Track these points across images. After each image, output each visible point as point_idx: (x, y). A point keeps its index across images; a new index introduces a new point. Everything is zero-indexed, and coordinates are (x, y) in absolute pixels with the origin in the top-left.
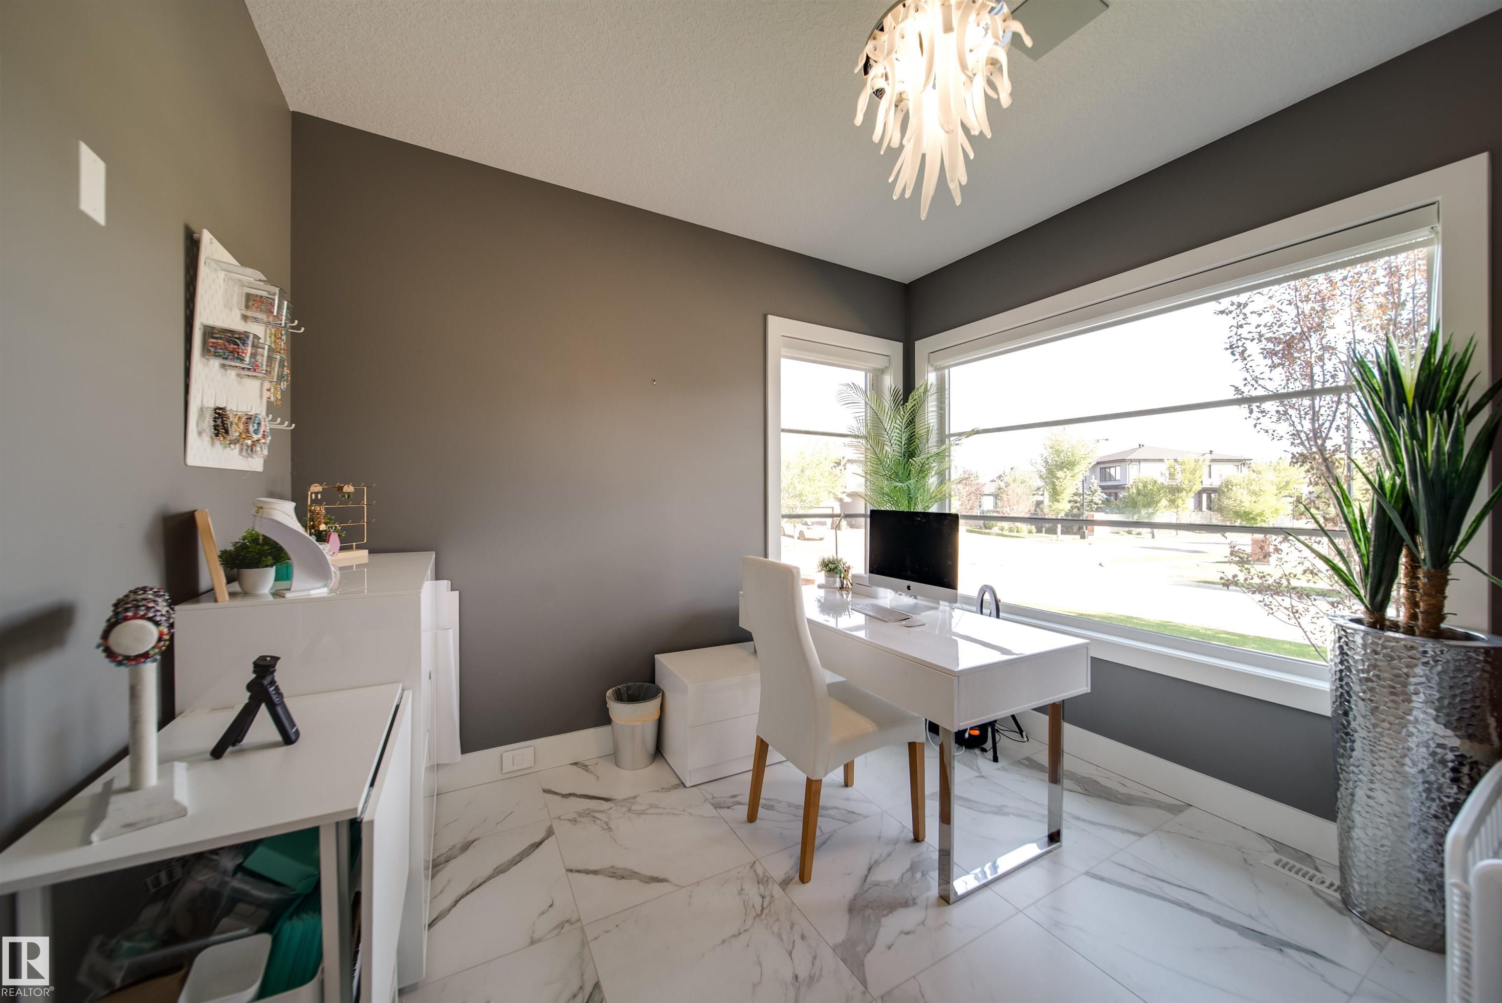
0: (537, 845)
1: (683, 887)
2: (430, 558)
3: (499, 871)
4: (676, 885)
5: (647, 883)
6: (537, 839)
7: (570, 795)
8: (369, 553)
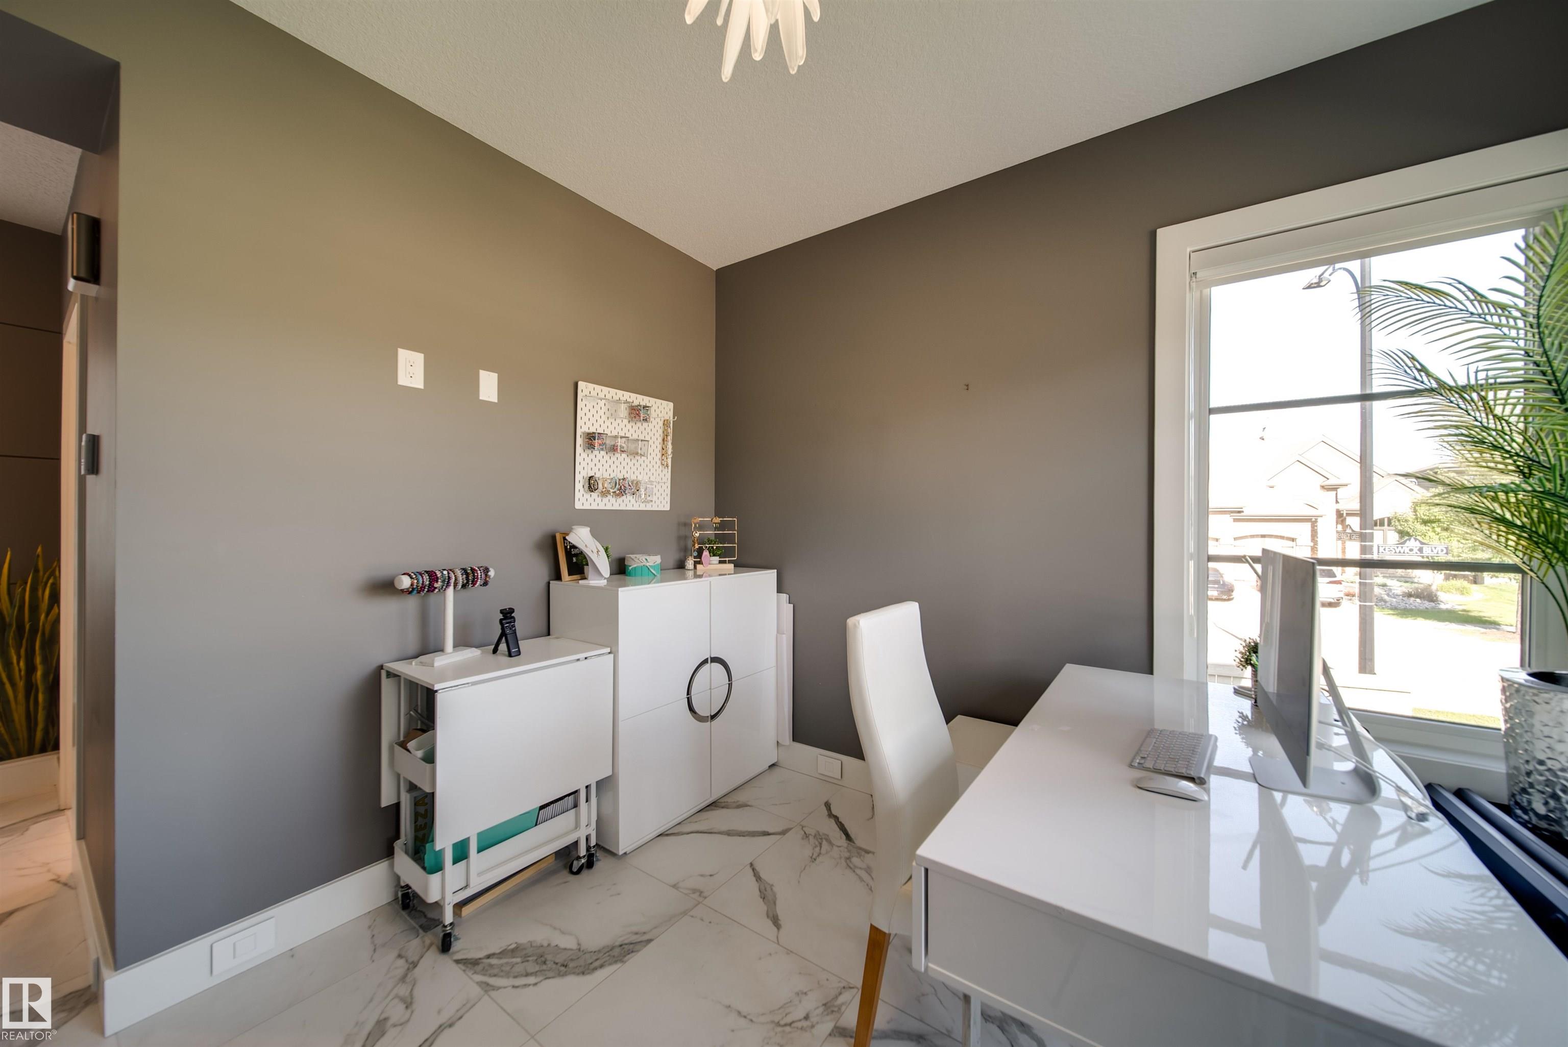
0: (768, 834)
1: (778, 944)
2: (772, 575)
3: (729, 833)
4: (777, 938)
5: (768, 917)
6: (771, 830)
7: (836, 818)
8: (734, 566)
